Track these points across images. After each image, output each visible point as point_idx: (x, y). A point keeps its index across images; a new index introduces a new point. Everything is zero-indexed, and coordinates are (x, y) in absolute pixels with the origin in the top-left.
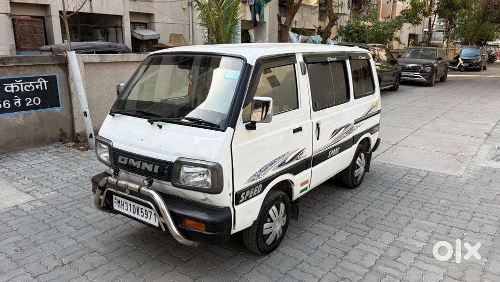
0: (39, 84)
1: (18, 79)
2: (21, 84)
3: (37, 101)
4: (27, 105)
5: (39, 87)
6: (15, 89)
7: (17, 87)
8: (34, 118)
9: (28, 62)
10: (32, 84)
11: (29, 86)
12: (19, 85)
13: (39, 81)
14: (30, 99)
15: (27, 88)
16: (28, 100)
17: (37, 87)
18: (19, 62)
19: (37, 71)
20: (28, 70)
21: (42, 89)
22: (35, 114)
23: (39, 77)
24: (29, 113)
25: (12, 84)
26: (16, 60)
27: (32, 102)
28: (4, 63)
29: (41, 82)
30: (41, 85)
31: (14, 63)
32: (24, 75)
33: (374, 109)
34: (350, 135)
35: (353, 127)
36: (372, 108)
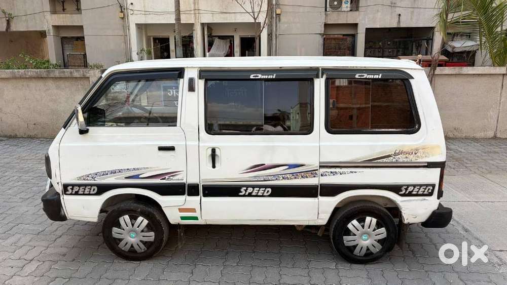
33: (406, 157)
34: (306, 179)
35: (317, 170)
36: (395, 154)
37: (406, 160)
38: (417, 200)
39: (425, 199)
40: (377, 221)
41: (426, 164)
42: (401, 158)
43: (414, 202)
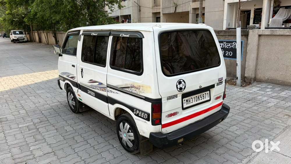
0: (233, 45)
1: (225, 42)
2: (226, 44)
3: (231, 54)
4: (226, 55)
5: (233, 46)
6: (223, 46)
7: (224, 45)
8: (228, 62)
9: (229, 33)
10: (230, 45)
11: (229, 46)
12: (225, 45)
13: (233, 44)
14: (228, 52)
15: (228, 46)
16: (227, 53)
17: (232, 47)
18: (225, 33)
19: (234, 38)
20: (230, 37)
21: (234, 48)
22: (228, 60)
23: (234, 42)
24: (226, 59)
25: (222, 44)
26: (223, 32)
27: (228, 54)
28: (219, 33)
29: (234, 44)
30: (234, 46)
31: (223, 34)
32: (227, 40)
33: (135, 90)
34: (103, 92)
35: (106, 88)
36: (132, 87)
37: (135, 92)
38: (143, 121)
39: (146, 122)
40: (130, 127)
41: (144, 98)
42: (133, 90)
43: (140, 121)
